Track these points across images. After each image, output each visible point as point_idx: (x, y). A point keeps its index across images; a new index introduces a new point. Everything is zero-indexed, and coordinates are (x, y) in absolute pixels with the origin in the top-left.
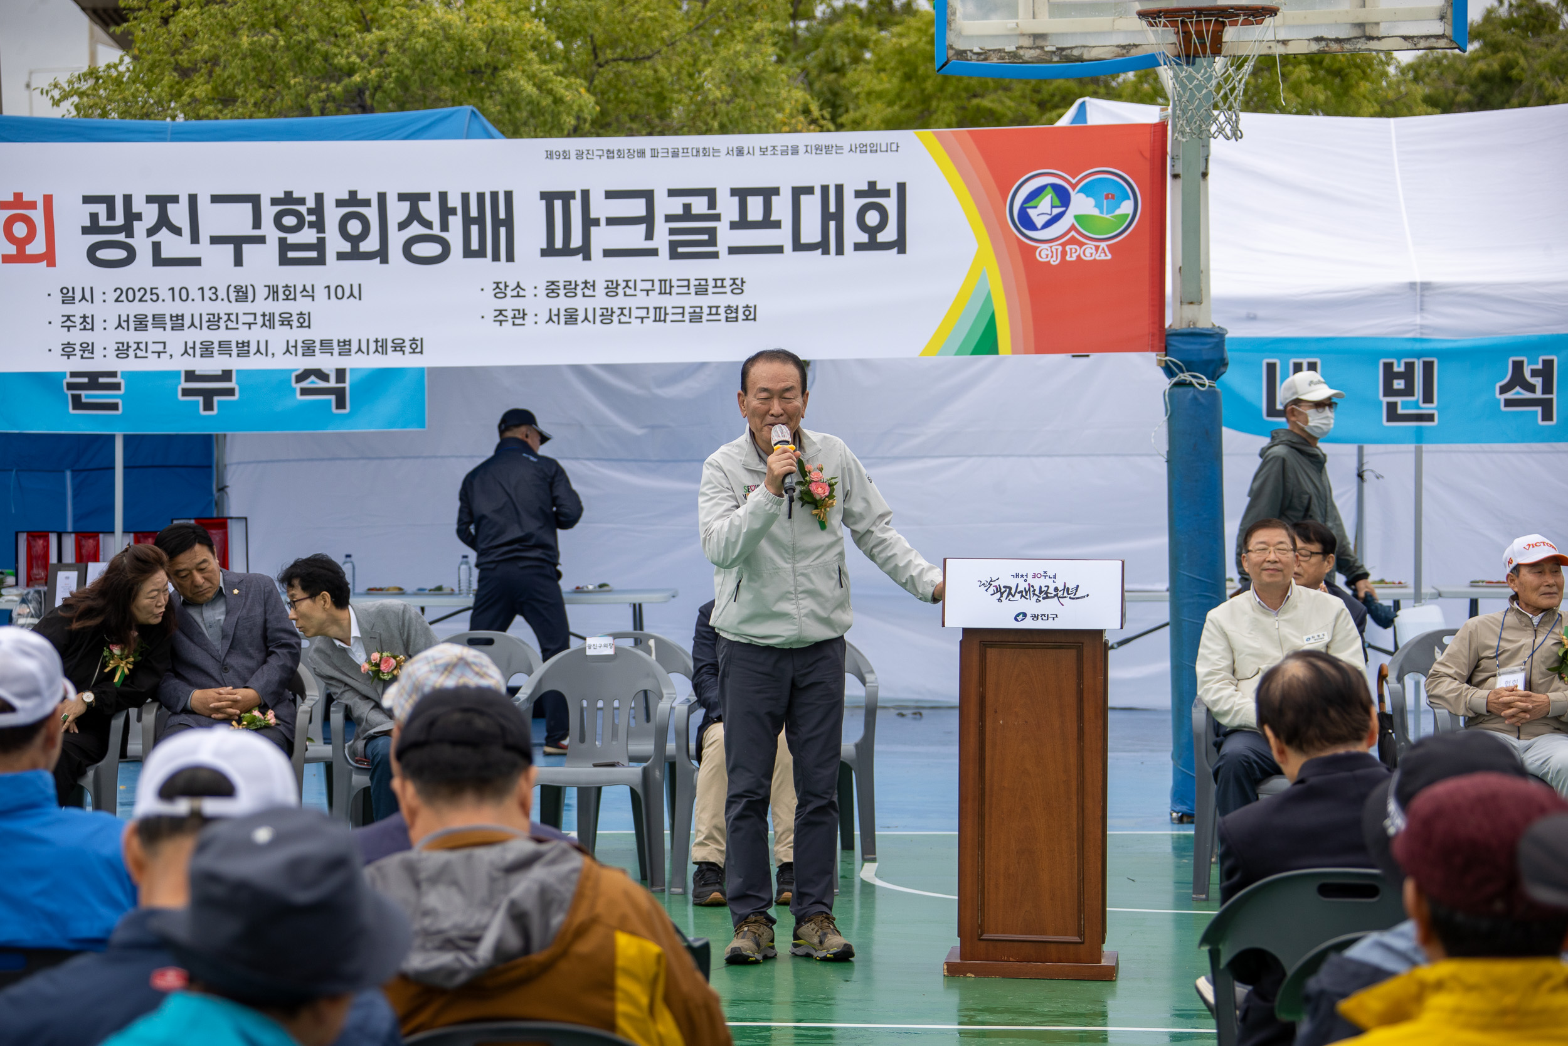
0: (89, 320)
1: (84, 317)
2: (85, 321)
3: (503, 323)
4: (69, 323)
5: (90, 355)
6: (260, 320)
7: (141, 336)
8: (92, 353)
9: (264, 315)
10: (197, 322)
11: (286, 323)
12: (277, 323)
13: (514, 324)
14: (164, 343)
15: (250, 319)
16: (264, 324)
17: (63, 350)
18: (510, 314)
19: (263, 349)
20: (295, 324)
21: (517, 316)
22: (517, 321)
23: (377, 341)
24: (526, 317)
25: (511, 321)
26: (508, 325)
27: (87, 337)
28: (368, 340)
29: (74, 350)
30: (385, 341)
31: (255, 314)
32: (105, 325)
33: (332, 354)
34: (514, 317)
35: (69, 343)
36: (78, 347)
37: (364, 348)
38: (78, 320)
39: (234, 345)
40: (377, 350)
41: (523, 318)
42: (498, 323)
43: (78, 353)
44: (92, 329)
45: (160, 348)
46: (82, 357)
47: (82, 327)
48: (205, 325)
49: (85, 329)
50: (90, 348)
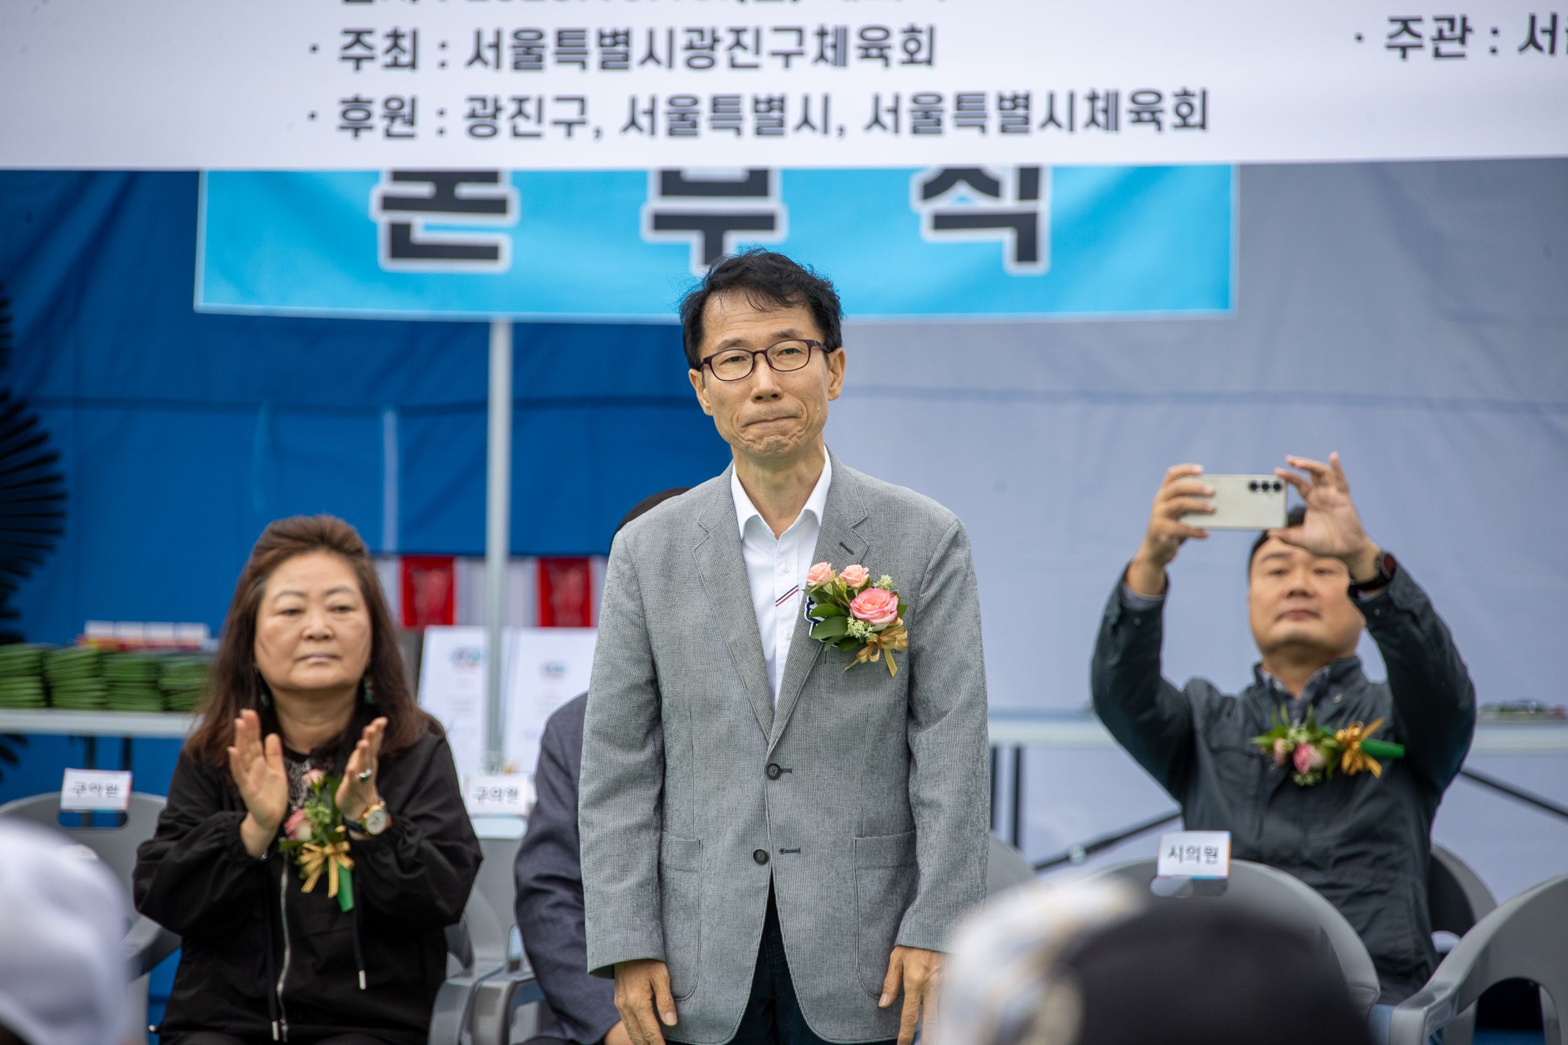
0: (406, 43)
1: (396, 36)
2: (395, 45)
3: (1411, 53)
4: (358, 51)
5: (406, 129)
6: (812, 45)
7: (528, 83)
8: (411, 122)
9: (822, 34)
10: (661, 51)
11: (874, 52)
12: (853, 53)
13: (1437, 54)
14: (582, 101)
15: (788, 42)
16: (822, 57)
17: (344, 114)
18: (1428, 29)
19: (816, 117)
20: (897, 54)
21: (1447, 33)
22: (1445, 47)
23: (1093, 98)
24: (1469, 37)
25: (1429, 46)
26: (1422, 58)
27: (401, 84)
28: (1072, 97)
29: (369, 115)
30: (1113, 98)
31: (800, 31)
32: (442, 55)
33: (983, 128)
34: (1441, 37)
35: (356, 100)
36: (378, 110)
37: (1062, 114)
38: (380, 43)
39: (747, 107)
40: (1093, 121)
41: (1462, 40)
42: (1397, 53)
43: (379, 122)
44: (413, 65)
45: (570, 111)
46: (389, 134)
47: (389, 59)
48: (681, 56)
49: (395, 64)
50: (406, 110)
